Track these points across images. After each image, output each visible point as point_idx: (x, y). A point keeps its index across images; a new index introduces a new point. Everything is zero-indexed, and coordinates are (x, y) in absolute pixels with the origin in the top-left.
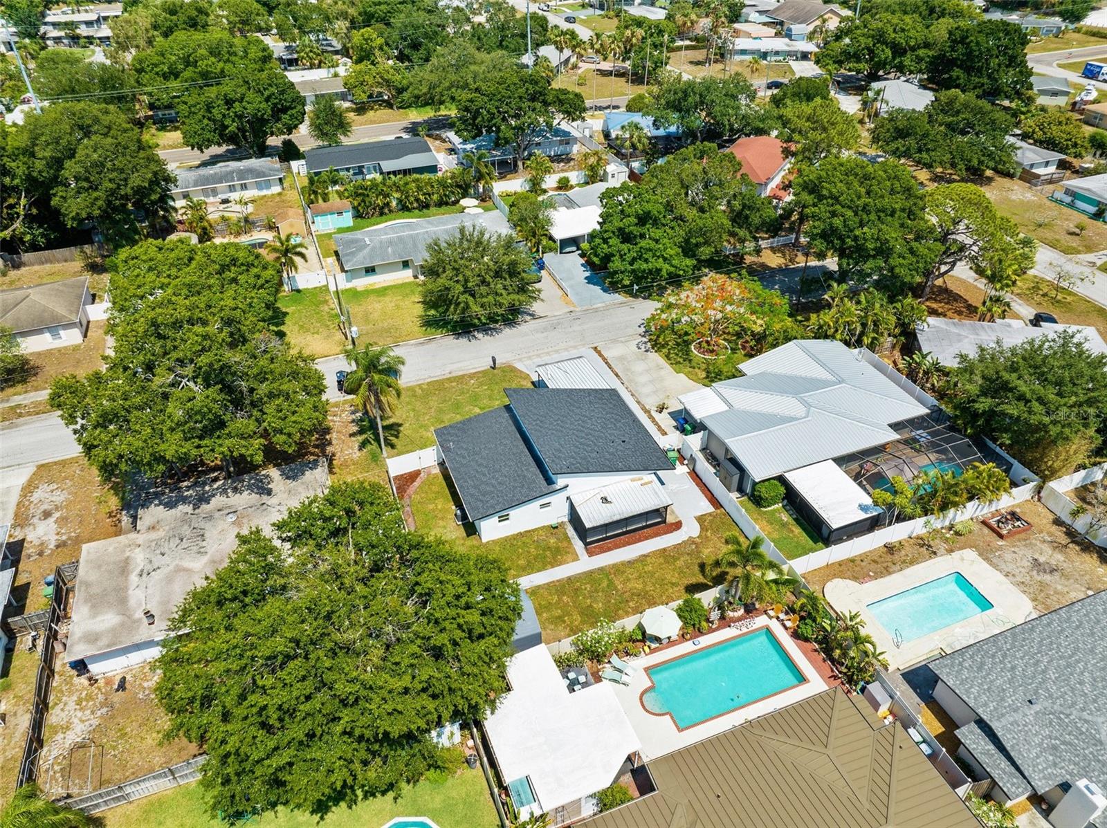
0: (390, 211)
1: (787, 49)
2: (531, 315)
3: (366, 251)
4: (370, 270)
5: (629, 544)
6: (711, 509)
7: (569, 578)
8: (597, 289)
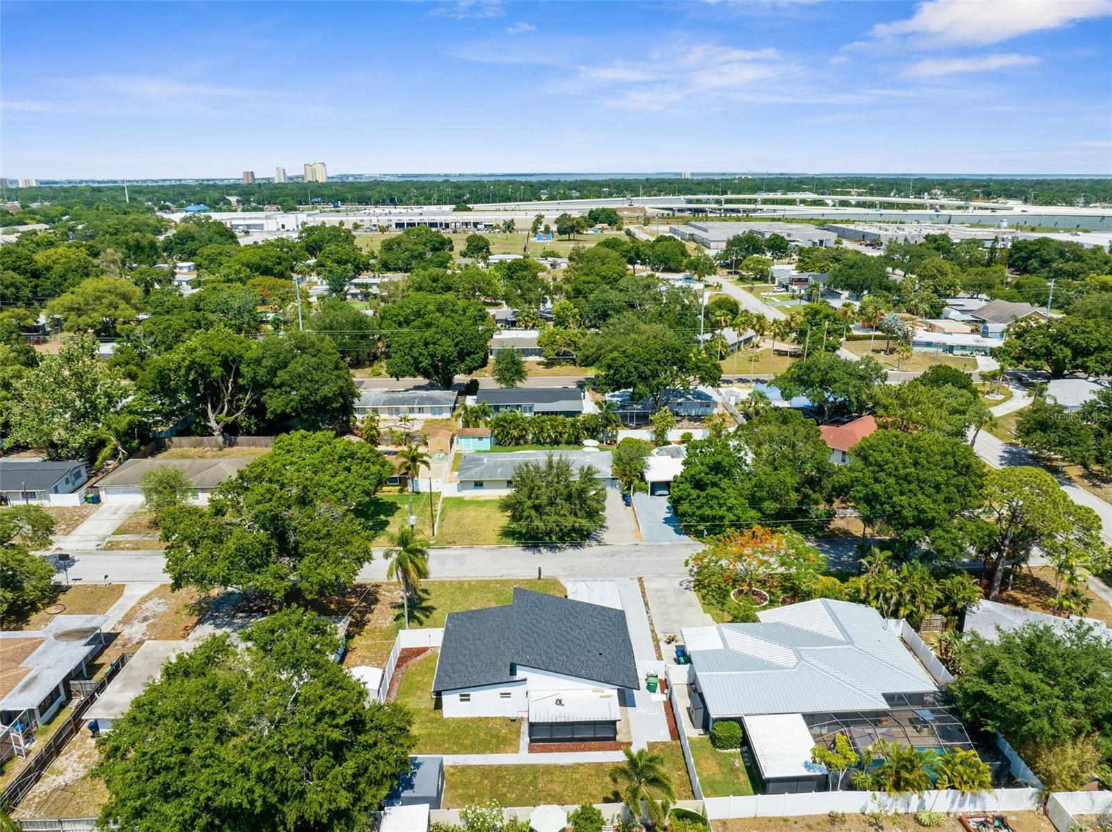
0: (526, 443)
1: (977, 344)
2: (597, 541)
3: (482, 467)
4: (479, 484)
5: (571, 750)
6: (668, 738)
7: (500, 766)
8: (671, 529)
